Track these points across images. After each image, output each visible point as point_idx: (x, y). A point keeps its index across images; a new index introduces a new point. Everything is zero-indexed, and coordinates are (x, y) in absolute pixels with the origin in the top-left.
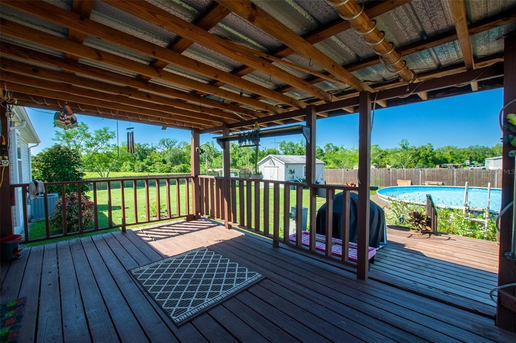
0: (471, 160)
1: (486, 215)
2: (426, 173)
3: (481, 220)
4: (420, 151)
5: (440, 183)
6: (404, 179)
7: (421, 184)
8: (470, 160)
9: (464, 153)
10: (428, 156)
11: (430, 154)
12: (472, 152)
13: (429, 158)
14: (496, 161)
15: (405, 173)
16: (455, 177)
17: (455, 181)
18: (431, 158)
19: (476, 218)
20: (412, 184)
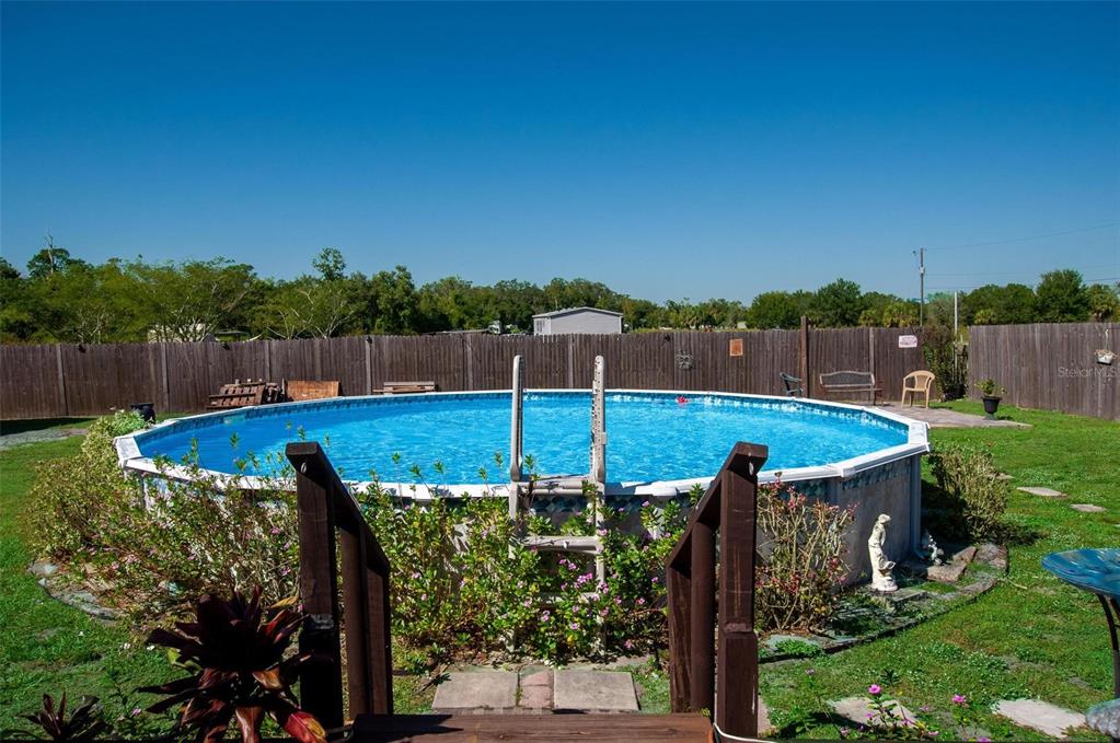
0: (503, 322)
1: (596, 513)
2: (385, 348)
3: (579, 540)
4: (377, 292)
5: (429, 385)
6: (313, 379)
7: (372, 393)
8: (500, 320)
9: (487, 302)
10: (401, 307)
11: (406, 300)
12: (505, 298)
13: (401, 314)
14: (555, 320)
15: (318, 353)
16: (470, 363)
17: (470, 375)
18: (407, 312)
19: (556, 531)
20: (341, 393)
